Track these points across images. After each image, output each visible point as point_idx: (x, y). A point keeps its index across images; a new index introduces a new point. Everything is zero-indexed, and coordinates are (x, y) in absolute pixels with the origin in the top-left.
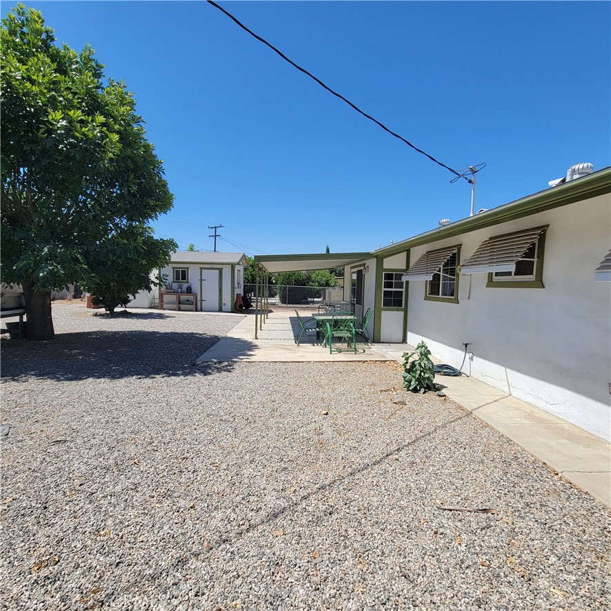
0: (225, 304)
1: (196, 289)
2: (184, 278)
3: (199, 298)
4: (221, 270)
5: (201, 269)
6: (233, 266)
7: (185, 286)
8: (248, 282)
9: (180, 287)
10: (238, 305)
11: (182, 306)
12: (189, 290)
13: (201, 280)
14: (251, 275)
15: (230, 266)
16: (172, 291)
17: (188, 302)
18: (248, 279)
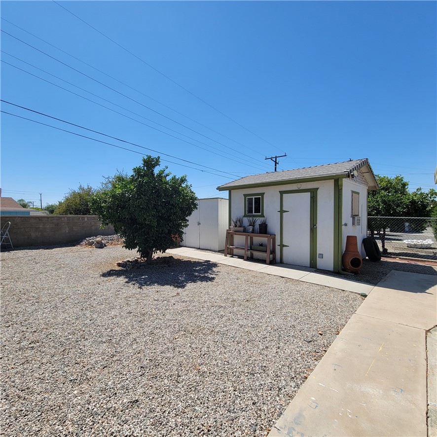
0: (321, 256)
1: (274, 226)
2: (258, 210)
3: (278, 242)
4: (314, 193)
5: (282, 193)
6: (337, 181)
7: (259, 221)
8: (378, 213)
9: (252, 224)
10: (349, 260)
11: (257, 254)
12: (264, 229)
13: (282, 212)
14: (384, 202)
15: (331, 183)
16: (242, 229)
17: (262, 247)
18: (377, 209)
